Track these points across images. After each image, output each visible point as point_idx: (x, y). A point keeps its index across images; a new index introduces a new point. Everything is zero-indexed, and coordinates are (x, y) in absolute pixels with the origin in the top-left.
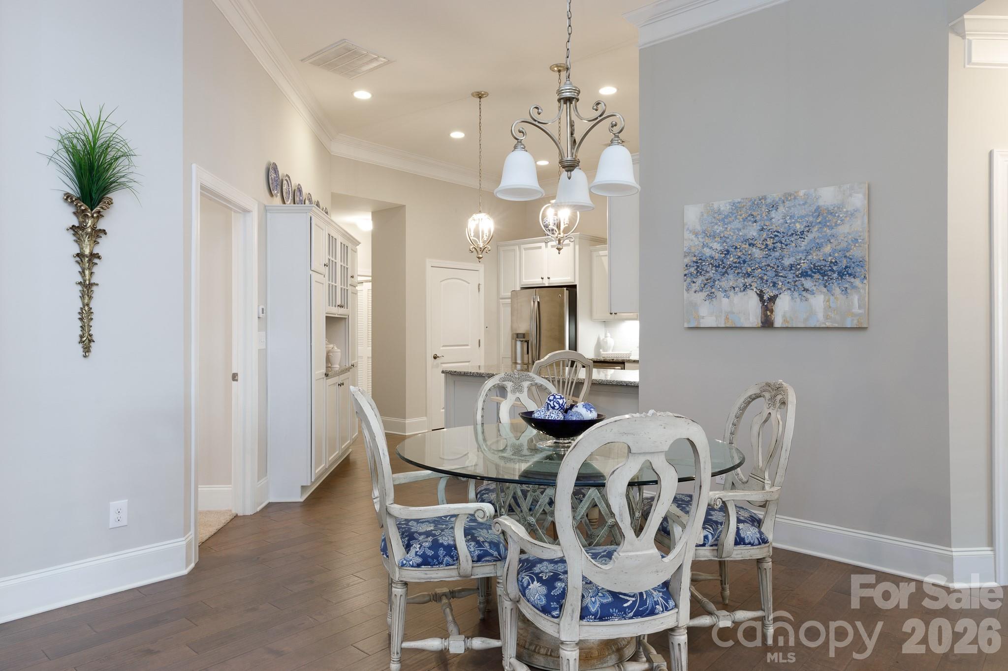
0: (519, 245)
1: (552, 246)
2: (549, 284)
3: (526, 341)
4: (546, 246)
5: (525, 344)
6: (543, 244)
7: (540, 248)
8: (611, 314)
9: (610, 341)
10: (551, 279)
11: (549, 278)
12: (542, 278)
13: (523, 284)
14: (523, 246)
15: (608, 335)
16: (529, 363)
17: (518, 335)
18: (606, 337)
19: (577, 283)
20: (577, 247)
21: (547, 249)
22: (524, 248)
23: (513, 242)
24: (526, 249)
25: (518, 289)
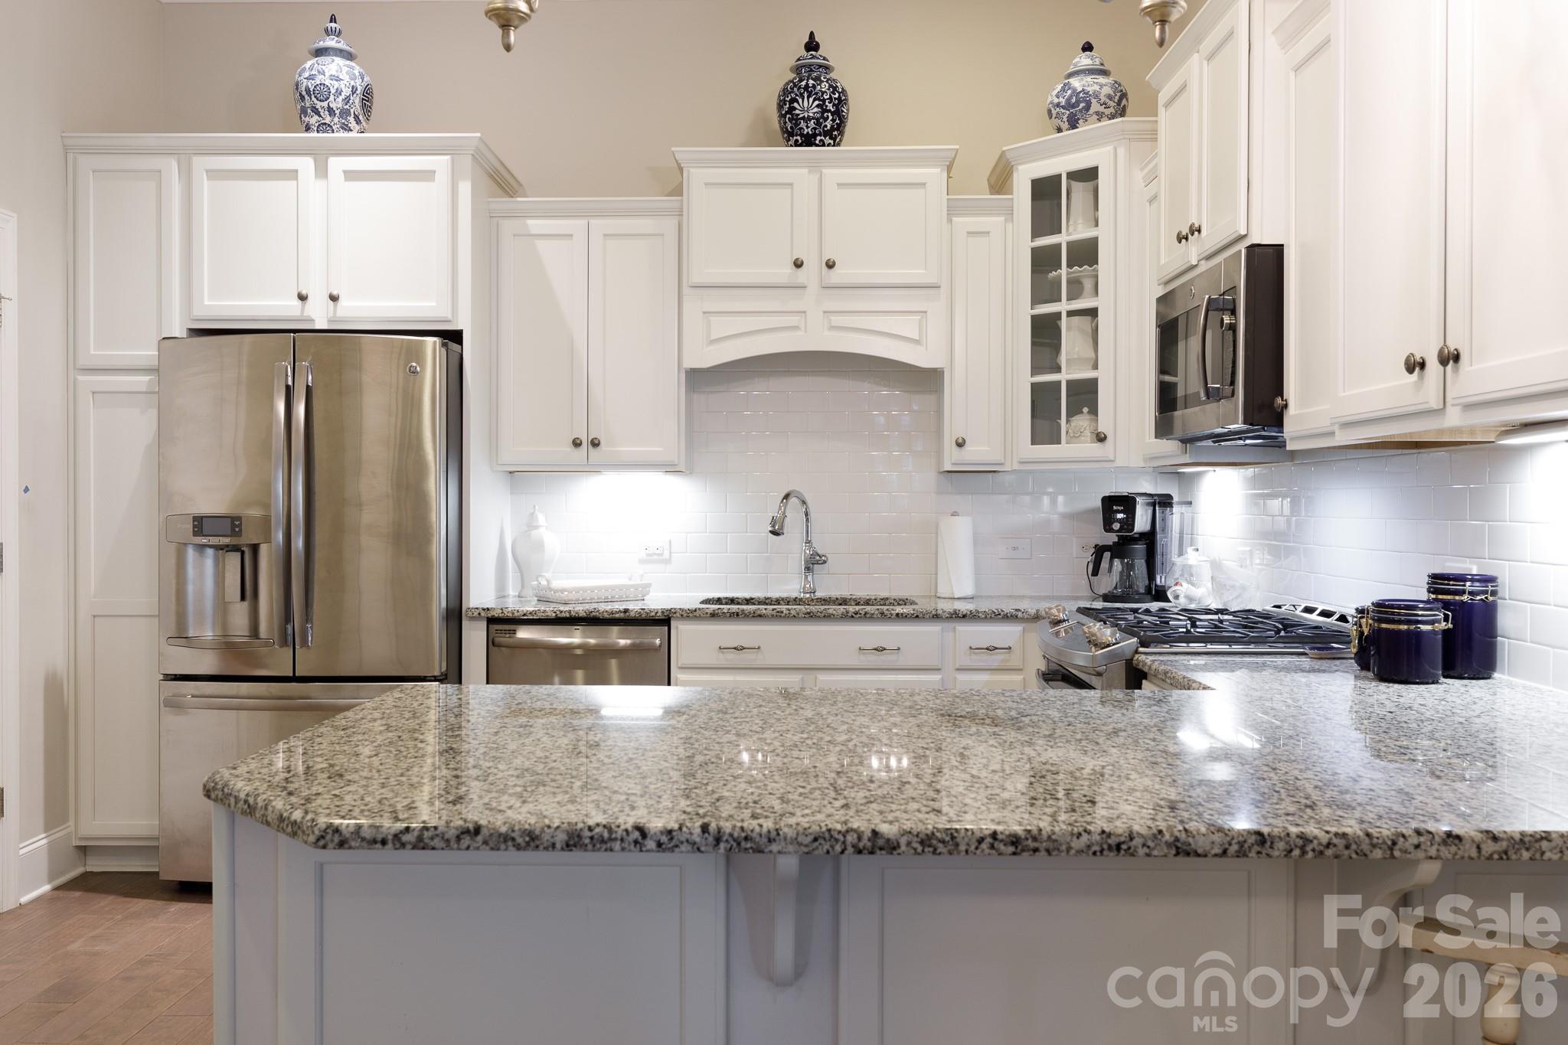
0: (184, 156)
1: (345, 172)
2: (330, 321)
3: (236, 548)
4: (322, 172)
5: (233, 561)
6: (305, 165)
7: (292, 174)
8: (577, 444)
9: (552, 538)
10: (342, 302)
11: (334, 298)
12: (302, 298)
13: (198, 312)
14: (201, 163)
15: (541, 519)
16: (254, 632)
17: (200, 524)
18: (532, 525)
19: (462, 322)
20: (465, 188)
21: (322, 183)
22: (207, 171)
23: (152, 139)
24: (214, 174)
25: (178, 330)
